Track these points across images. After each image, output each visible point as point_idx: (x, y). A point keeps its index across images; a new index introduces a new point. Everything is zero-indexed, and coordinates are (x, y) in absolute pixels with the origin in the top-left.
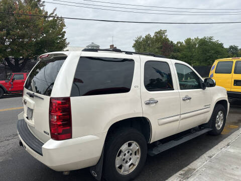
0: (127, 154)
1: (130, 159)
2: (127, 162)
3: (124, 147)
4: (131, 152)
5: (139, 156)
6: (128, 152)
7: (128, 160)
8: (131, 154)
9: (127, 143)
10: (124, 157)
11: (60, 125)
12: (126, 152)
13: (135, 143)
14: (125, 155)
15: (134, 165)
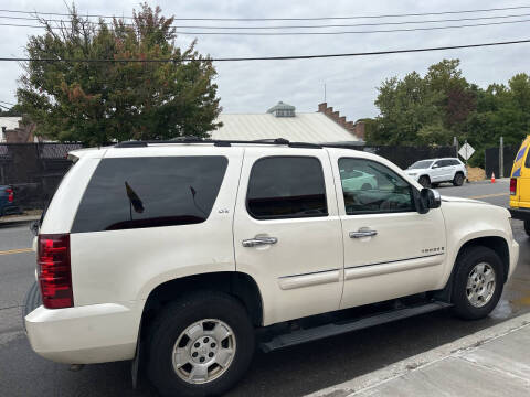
0: (202, 344)
1: (211, 355)
2: (202, 360)
3: (194, 330)
4: (211, 340)
5: (232, 350)
6: (206, 341)
7: (207, 357)
8: (213, 345)
9: (201, 322)
10: (194, 350)
11: (51, 282)
12: (201, 340)
13: (221, 323)
14: (197, 345)
15: (221, 368)
